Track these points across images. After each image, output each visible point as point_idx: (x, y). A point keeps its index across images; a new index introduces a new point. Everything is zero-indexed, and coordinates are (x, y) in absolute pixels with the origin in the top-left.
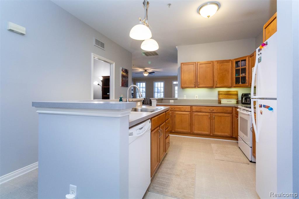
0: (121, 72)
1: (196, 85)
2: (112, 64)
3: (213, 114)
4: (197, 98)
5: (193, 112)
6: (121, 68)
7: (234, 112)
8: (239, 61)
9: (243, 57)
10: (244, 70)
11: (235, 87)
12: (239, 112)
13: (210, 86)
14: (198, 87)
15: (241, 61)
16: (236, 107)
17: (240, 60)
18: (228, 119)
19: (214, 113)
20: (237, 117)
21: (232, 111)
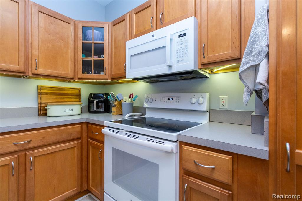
3: (30, 153)
8: (91, 28)
17: (93, 25)
19: (32, 149)
21: (81, 132)
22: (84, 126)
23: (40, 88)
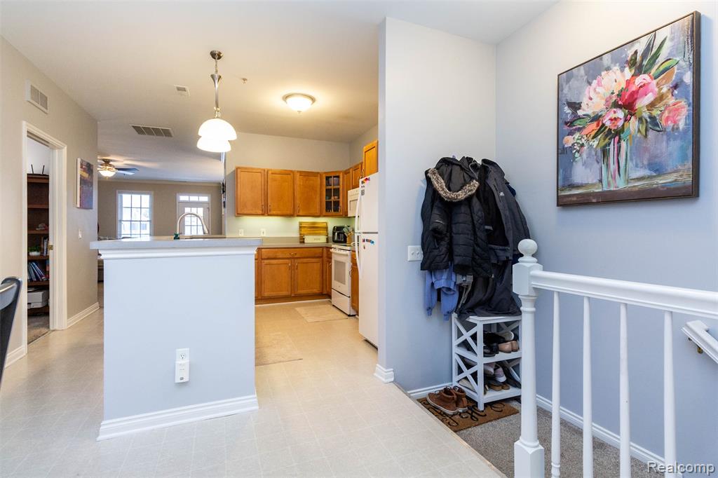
0: (79, 171)
1: (266, 212)
2: (60, 148)
3: (296, 260)
4: (265, 235)
5: (262, 259)
6: (79, 160)
7: (325, 255)
8: (331, 177)
9: (336, 172)
10: (337, 191)
11: (325, 216)
12: (333, 255)
13: (288, 212)
14: (269, 215)
15: (334, 177)
16: (327, 247)
17: (333, 175)
18: (316, 266)
19: (297, 258)
20: (330, 262)
21: (323, 253)
22: (325, 250)
23: (300, 223)
